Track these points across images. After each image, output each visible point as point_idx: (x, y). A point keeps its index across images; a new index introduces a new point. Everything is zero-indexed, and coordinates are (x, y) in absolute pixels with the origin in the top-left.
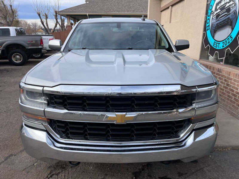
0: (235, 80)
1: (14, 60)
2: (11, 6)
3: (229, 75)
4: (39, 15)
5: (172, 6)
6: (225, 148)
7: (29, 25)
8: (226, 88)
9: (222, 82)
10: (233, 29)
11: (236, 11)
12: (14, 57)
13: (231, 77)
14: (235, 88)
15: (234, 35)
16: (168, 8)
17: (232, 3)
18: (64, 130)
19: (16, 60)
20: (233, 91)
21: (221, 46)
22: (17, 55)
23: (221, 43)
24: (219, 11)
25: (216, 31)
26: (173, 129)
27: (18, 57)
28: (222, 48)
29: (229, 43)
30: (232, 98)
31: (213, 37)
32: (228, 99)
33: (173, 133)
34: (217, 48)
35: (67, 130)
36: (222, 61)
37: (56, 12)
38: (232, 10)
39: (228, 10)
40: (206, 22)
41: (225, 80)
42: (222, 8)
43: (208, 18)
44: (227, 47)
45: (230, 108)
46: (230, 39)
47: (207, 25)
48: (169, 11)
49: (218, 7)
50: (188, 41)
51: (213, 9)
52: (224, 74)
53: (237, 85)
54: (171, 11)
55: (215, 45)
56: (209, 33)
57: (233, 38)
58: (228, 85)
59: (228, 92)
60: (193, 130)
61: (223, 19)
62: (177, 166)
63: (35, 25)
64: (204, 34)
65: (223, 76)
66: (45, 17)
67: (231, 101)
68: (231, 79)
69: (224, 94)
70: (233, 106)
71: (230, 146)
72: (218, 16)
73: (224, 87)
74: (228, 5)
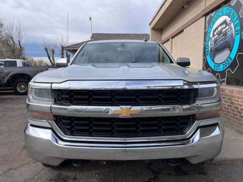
0: (238, 98)
1: (18, 89)
2: (19, 42)
3: (232, 93)
4: (46, 50)
5: (172, 38)
6: (235, 161)
7: (35, 62)
8: (230, 106)
9: (226, 101)
10: (231, 51)
11: (232, 34)
12: (19, 86)
13: (234, 94)
14: (239, 105)
15: (233, 56)
16: (169, 40)
17: (228, 27)
18: (69, 127)
19: (21, 90)
20: (237, 108)
21: (221, 68)
22: (22, 84)
23: (221, 65)
24: (216, 36)
25: (216, 54)
26: (178, 126)
27: (23, 86)
28: (222, 70)
29: (228, 64)
30: (237, 115)
31: (213, 61)
32: (234, 117)
33: (178, 131)
34: (218, 70)
35: (72, 127)
36: (223, 82)
37: (63, 48)
38: (229, 34)
39: (225, 34)
40: (205, 48)
41: (229, 99)
42: (219, 34)
43: (207, 44)
44: (228, 68)
45: (236, 126)
46: (230, 60)
47: (206, 50)
48: (169, 42)
49: (215, 33)
50: (189, 59)
51: (211, 36)
52: (227, 92)
53: (241, 102)
54: (172, 43)
55: (216, 68)
56: (208, 58)
57: (232, 59)
58: (232, 103)
59: (233, 110)
60: (199, 127)
61: (221, 43)
62: (186, 178)
63: (41, 62)
64: (204, 59)
65: (226, 95)
66: (52, 52)
67: (237, 119)
68: (235, 97)
69: (229, 112)
70: (240, 123)
71: (239, 159)
72: (216, 41)
73: (228, 105)
74: (224, 30)
